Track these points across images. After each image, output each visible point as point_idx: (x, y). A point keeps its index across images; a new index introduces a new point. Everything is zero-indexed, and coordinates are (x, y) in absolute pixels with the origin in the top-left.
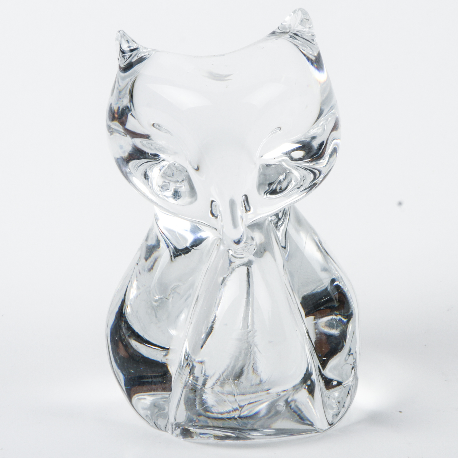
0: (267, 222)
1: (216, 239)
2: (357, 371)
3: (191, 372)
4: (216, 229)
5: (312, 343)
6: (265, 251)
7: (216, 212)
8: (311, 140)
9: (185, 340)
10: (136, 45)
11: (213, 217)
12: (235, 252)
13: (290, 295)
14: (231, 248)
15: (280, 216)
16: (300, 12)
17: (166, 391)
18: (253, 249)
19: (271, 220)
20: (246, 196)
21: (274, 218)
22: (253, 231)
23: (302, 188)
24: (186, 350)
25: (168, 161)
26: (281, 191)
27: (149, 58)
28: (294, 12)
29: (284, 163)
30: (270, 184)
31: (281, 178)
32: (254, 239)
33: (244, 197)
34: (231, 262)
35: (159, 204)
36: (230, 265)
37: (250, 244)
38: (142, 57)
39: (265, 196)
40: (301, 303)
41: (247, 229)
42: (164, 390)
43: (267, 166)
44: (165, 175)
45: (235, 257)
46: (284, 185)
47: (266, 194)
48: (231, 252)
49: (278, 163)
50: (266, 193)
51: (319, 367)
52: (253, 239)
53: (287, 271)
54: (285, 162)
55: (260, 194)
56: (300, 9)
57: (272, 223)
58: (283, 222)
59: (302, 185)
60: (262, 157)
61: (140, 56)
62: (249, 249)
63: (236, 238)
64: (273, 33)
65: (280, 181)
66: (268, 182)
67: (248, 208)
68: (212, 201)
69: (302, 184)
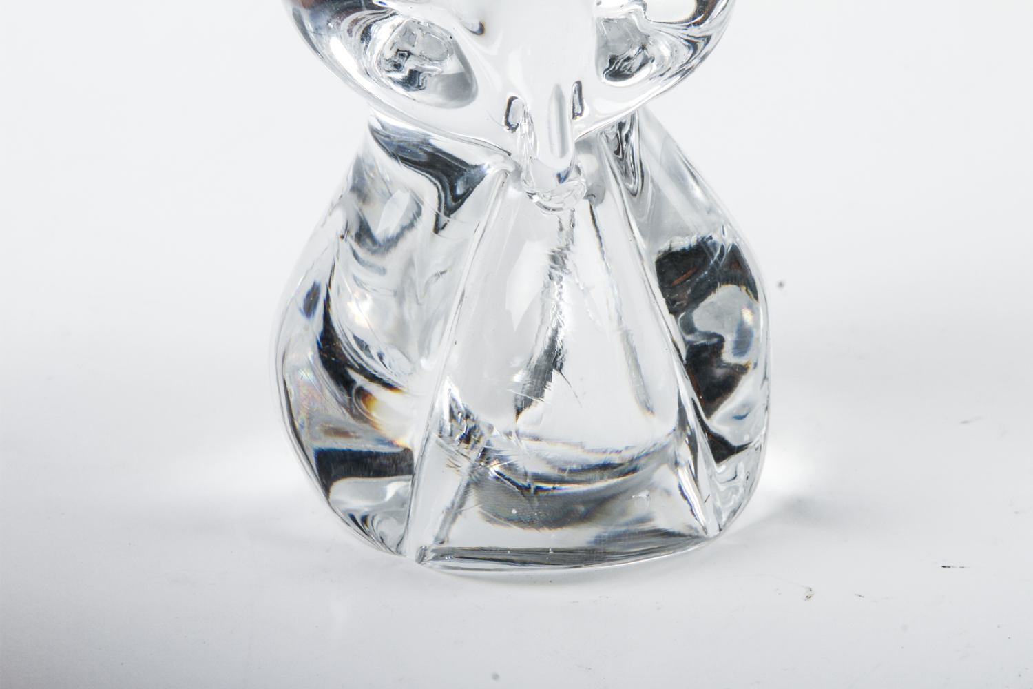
20: (579, 83)
25: (403, 16)
29: (634, 17)
33: (576, 85)
54: (637, 15)
60: (600, 5)
67: (578, 110)
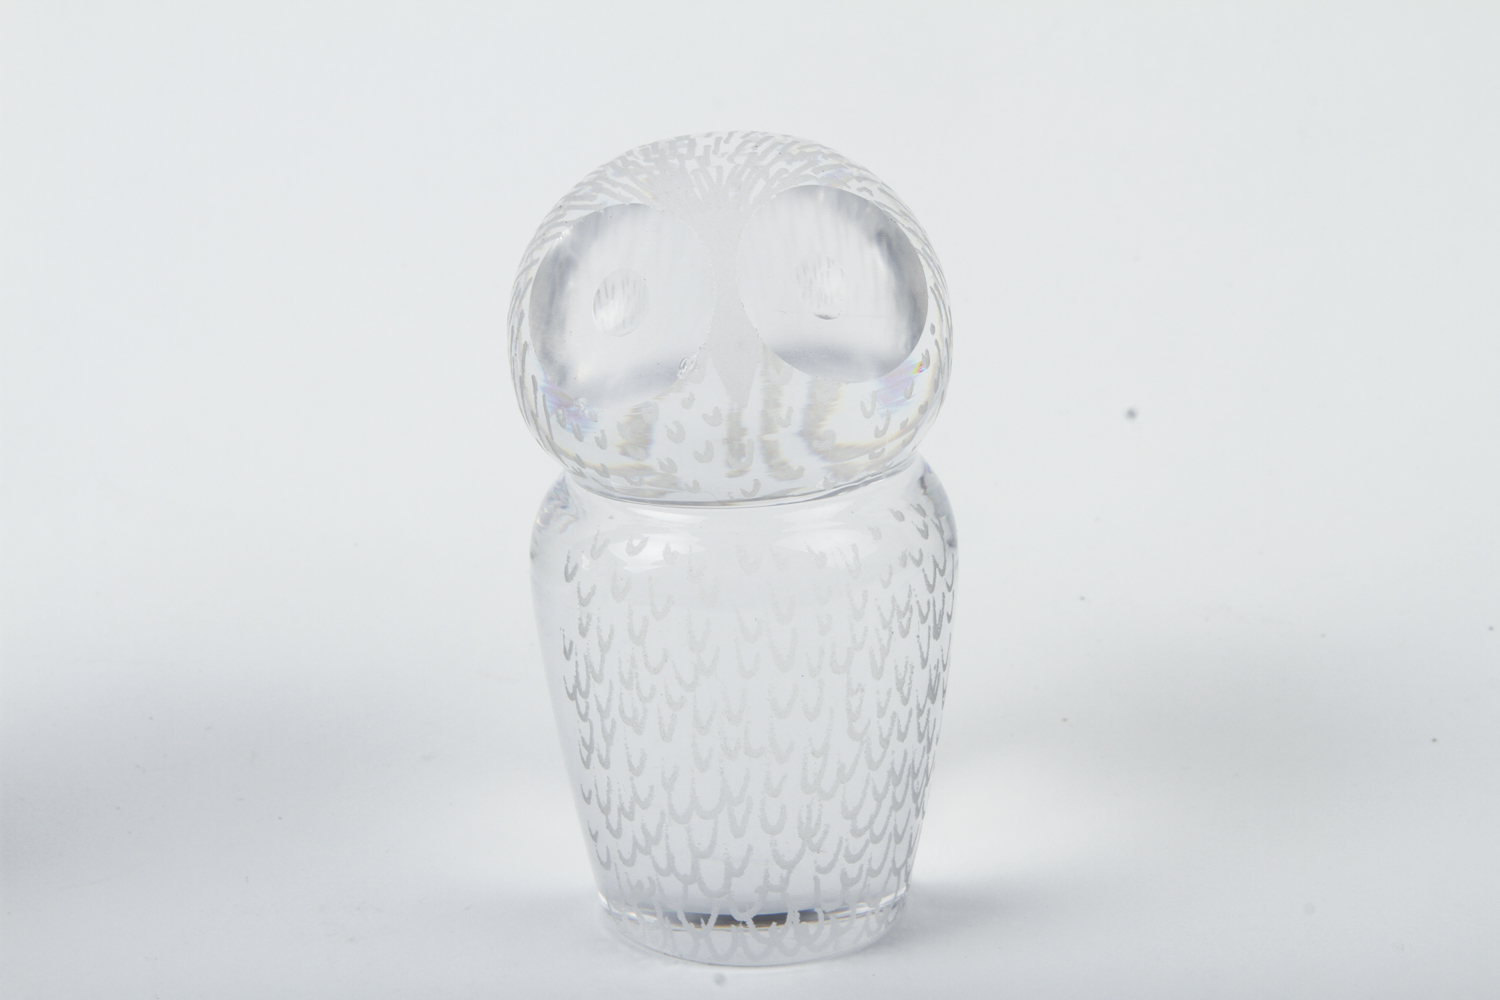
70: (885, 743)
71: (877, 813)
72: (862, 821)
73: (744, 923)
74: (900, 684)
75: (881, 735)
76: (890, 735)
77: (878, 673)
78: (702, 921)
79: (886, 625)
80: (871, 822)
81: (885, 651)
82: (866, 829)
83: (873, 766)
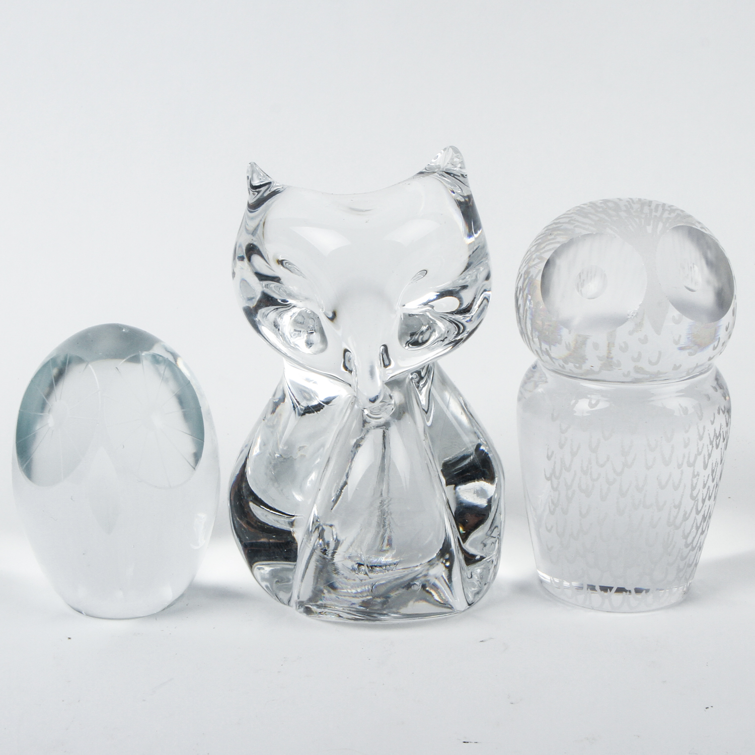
0: (407, 380)
1: (350, 397)
2: (500, 545)
3: (321, 536)
4: (350, 385)
5: (452, 512)
6: (404, 413)
7: (350, 365)
8: (460, 290)
9: (314, 505)
10: (270, 179)
11: (347, 370)
12: (371, 412)
13: (431, 462)
14: (366, 407)
15: (423, 374)
16: (451, 150)
17: (291, 561)
18: (391, 409)
19: (412, 378)
20: (385, 346)
21: (414, 376)
22: (392, 389)
23: (447, 342)
24: (315, 514)
26: (424, 343)
27: (283, 193)
28: (445, 150)
29: (428, 314)
30: (412, 335)
31: (424, 328)
32: (393, 398)
34: (365, 422)
35: (289, 355)
36: (364, 426)
37: (387, 403)
38: (275, 191)
39: (407, 347)
40: (442, 471)
41: (385, 386)
42: (287, 559)
43: (410, 315)
44: (296, 322)
45: (370, 417)
46: (426, 337)
47: (408, 345)
48: (366, 412)
49: (421, 313)
50: (408, 343)
51: (458, 539)
52: (391, 397)
53: (428, 435)
55: (402, 345)
56: (451, 147)
57: (413, 382)
58: (426, 382)
59: (446, 338)
60: (404, 306)
61: (273, 189)
62: (386, 409)
63: (373, 396)
64: (421, 173)
65: (422, 332)
66: (410, 332)
67: (387, 362)
68: (346, 351)
69: (446, 336)
70: (704, 501)
71: (695, 536)
72: (690, 540)
73: (630, 592)
74: (713, 471)
75: (703, 498)
76: (706, 497)
77: (705, 467)
78: (608, 590)
79: (711, 443)
80: (693, 541)
81: (710, 455)
82: (690, 544)
83: (698, 512)
